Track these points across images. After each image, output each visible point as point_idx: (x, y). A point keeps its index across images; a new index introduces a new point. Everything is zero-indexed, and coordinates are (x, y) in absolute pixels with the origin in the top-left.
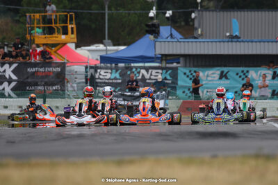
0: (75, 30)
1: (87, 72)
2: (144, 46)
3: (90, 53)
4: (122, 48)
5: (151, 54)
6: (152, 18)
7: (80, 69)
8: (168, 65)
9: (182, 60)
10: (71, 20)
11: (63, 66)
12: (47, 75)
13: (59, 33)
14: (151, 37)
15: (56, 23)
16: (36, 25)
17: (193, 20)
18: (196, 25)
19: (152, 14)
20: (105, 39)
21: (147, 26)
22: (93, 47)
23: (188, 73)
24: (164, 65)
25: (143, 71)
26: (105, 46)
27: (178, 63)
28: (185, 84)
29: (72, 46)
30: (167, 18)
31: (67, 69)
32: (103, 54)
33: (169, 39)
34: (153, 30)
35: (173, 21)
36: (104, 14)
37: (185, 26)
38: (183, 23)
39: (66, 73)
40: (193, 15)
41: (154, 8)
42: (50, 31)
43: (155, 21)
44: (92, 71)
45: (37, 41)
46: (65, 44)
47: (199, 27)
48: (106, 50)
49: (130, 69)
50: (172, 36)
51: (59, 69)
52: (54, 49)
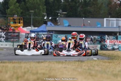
0: (23, 23)
1: (26, 35)
2: (43, 27)
3: (27, 29)
4: (36, 28)
5: (45, 30)
6: (45, 19)
7: (24, 34)
8: (50, 33)
9: (54, 32)
10: (22, 19)
11: (19, 33)
12: (14, 36)
13: (18, 23)
14: (45, 25)
15: (17, 20)
16: (11, 21)
17: (57, 20)
18: (58, 22)
19: (45, 18)
20: (31, 25)
21: (44, 22)
22: (28, 28)
23: (56, 36)
24: (48, 33)
25: (43, 35)
26: (31, 27)
27: (53, 33)
28: (55, 39)
29: (21, 27)
30: (50, 20)
31: (20, 34)
32: (31, 30)
33: (50, 26)
34: (46, 23)
35: (51, 20)
36: (31, 18)
38: (54, 21)
40: (57, 19)
41: (46, 16)
43: (46, 20)
44: (27, 35)
45: (11, 25)
46: (19, 27)
47: (59, 22)
48: (32, 29)
49: (39, 34)
50: (51, 25)
51: (18, 34)
52: (16, 28)
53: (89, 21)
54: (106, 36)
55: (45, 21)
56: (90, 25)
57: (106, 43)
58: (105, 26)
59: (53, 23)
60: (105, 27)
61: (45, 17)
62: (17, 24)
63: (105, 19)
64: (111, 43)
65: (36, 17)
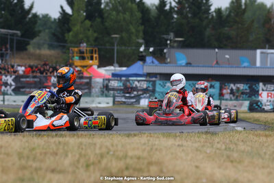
0: (97, 58)
1: (104, 82)
2: (137, 67)
3: (106, 71)
4: (124, 69)
5: (141, 73)
6: (141, 52)
7: (100, 80)
8: (151, 79)
9: (158, 76)
10: (95, 52)
11: (90, 78)
12: (81, 84)
14: (141, 63)
15: (87, 53)
16: (75, 54)
17: (165, 54)
18: (167, 56)
19: (142, 49)
20: (114, 63)
21: (139, 56)
22: (107, 68)
23: (162, 84)
24: (148, 79)
25: (136, 83)
26: (115, 67)
27: (156, 78)
28: (160, 90)
29: (95, 67)
30: (151, 52)
31: (93, 80)
32: (113, 72)
34: (142, 59)
35: (153, 54)
36: (113, 50)
37: (160, 56)
39: (92, 82)
40: (165, 51)
41: (143, 46)
42: (83, 58)
43: (144, 54)
44: (107, 82)
45: (76, 64)
46: (91, 66)
47: (169, 57)
48: (115, 70)
49: (129, 81)
50: (153, 62)
51: (88, 80)
52: (85, 68)
53: (227, 55)
54: (261, 84)
55: (140, 54)
56: (229, 63)
57: (260, 98)
58: (258, 64)
59: (156, 58)
60: (258, 68)
61: (141, 46)
62: (87, 60)
63: (258, 51)
64: (270, 98)
65: (123, 48)
